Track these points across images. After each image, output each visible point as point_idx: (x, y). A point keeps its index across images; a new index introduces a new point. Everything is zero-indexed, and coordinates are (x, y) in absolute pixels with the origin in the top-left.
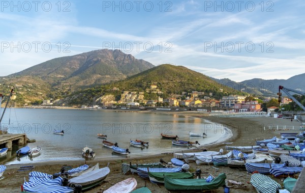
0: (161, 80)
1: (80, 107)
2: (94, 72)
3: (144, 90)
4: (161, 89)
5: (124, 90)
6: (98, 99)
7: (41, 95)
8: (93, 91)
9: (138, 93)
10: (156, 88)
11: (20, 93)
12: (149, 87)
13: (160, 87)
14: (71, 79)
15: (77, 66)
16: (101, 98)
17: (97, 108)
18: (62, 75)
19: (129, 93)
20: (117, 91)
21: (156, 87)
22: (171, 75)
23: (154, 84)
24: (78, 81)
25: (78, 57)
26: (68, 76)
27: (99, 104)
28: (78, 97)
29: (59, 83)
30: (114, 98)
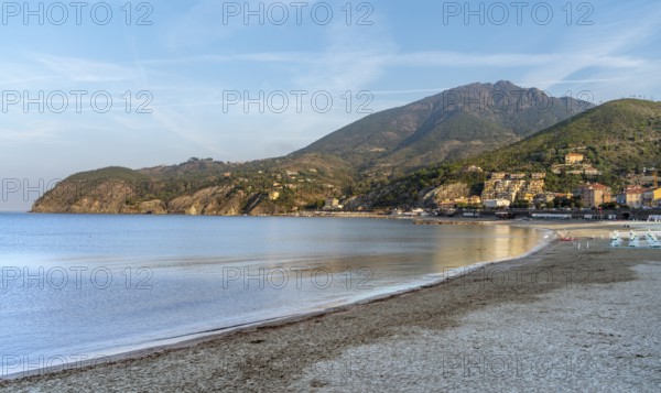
0: (599, 139)
1: (389, 213)
2: (446, 137)
3: (548, 167)
4: (595, 164)
5: (494, 171)
6: (428, 195)
7: (331, 189)
8: (422, 177)
9: (528, 178)
10: (581, 162)
11: (291, 186)
12: (562, 161)
13: (592, 156)
14: (397, 153)
15: (412, 126)
16: (436, 191)
17: (419, 214)
18: (380, 146)
19: (507, 177)
20: (475, 174)
21: (581, 158)
22: (631, 126)
23: (577, 152)
24: (411, 157)
25: (415, 108)
26: (391, 149)
27: (430, 205)
28: (392, 191)
29: (372, 164)
30: (468, 190)
